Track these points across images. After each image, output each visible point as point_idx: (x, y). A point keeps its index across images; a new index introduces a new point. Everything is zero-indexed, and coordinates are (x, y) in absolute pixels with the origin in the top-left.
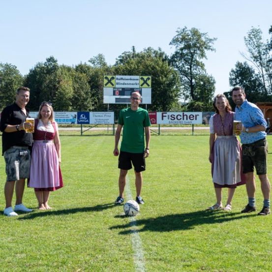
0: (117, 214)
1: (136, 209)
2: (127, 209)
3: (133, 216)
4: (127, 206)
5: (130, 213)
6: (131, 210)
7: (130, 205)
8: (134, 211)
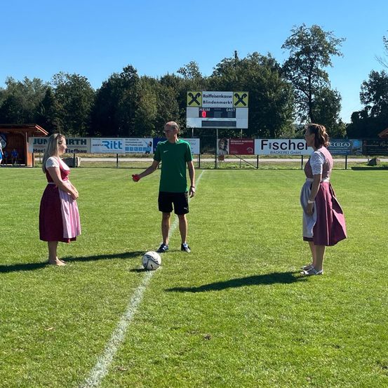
0: (134, 267)
1: (156, 262)
2: (146, 262)
3: (152, 270)
4: (146, 258)
5: (149, 266)
6: (150, 263)
7: (149, 257)
8: (154, 264)
